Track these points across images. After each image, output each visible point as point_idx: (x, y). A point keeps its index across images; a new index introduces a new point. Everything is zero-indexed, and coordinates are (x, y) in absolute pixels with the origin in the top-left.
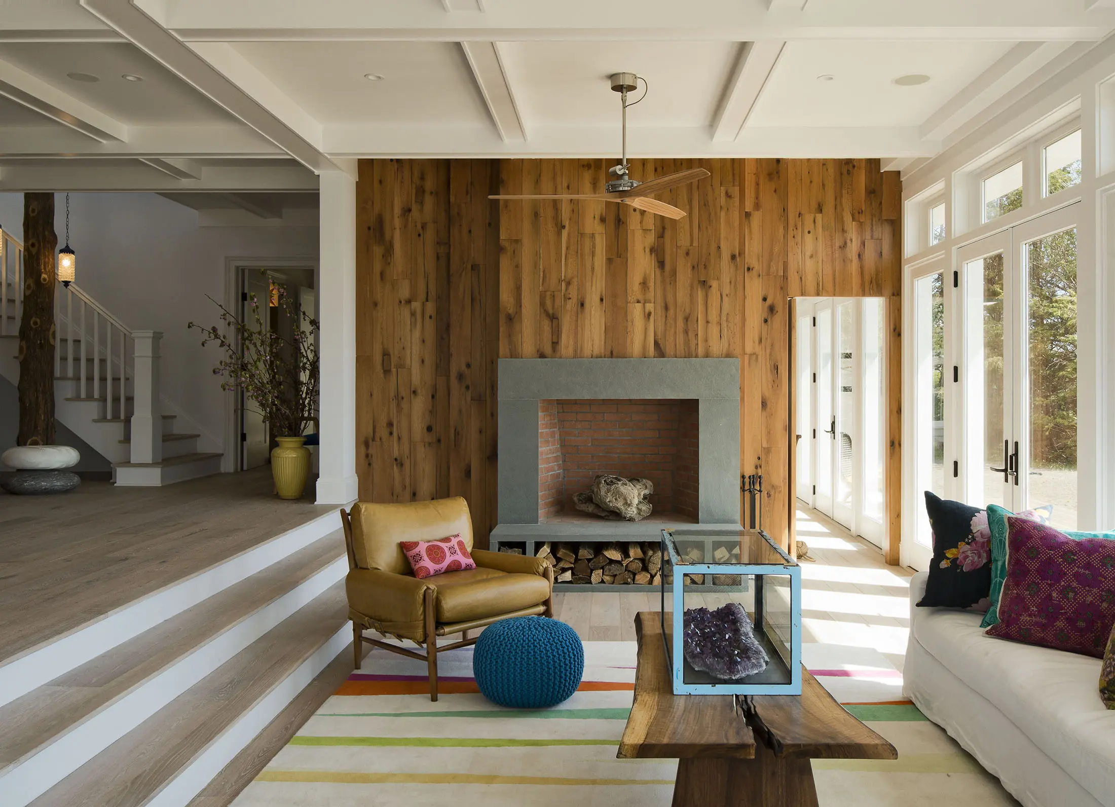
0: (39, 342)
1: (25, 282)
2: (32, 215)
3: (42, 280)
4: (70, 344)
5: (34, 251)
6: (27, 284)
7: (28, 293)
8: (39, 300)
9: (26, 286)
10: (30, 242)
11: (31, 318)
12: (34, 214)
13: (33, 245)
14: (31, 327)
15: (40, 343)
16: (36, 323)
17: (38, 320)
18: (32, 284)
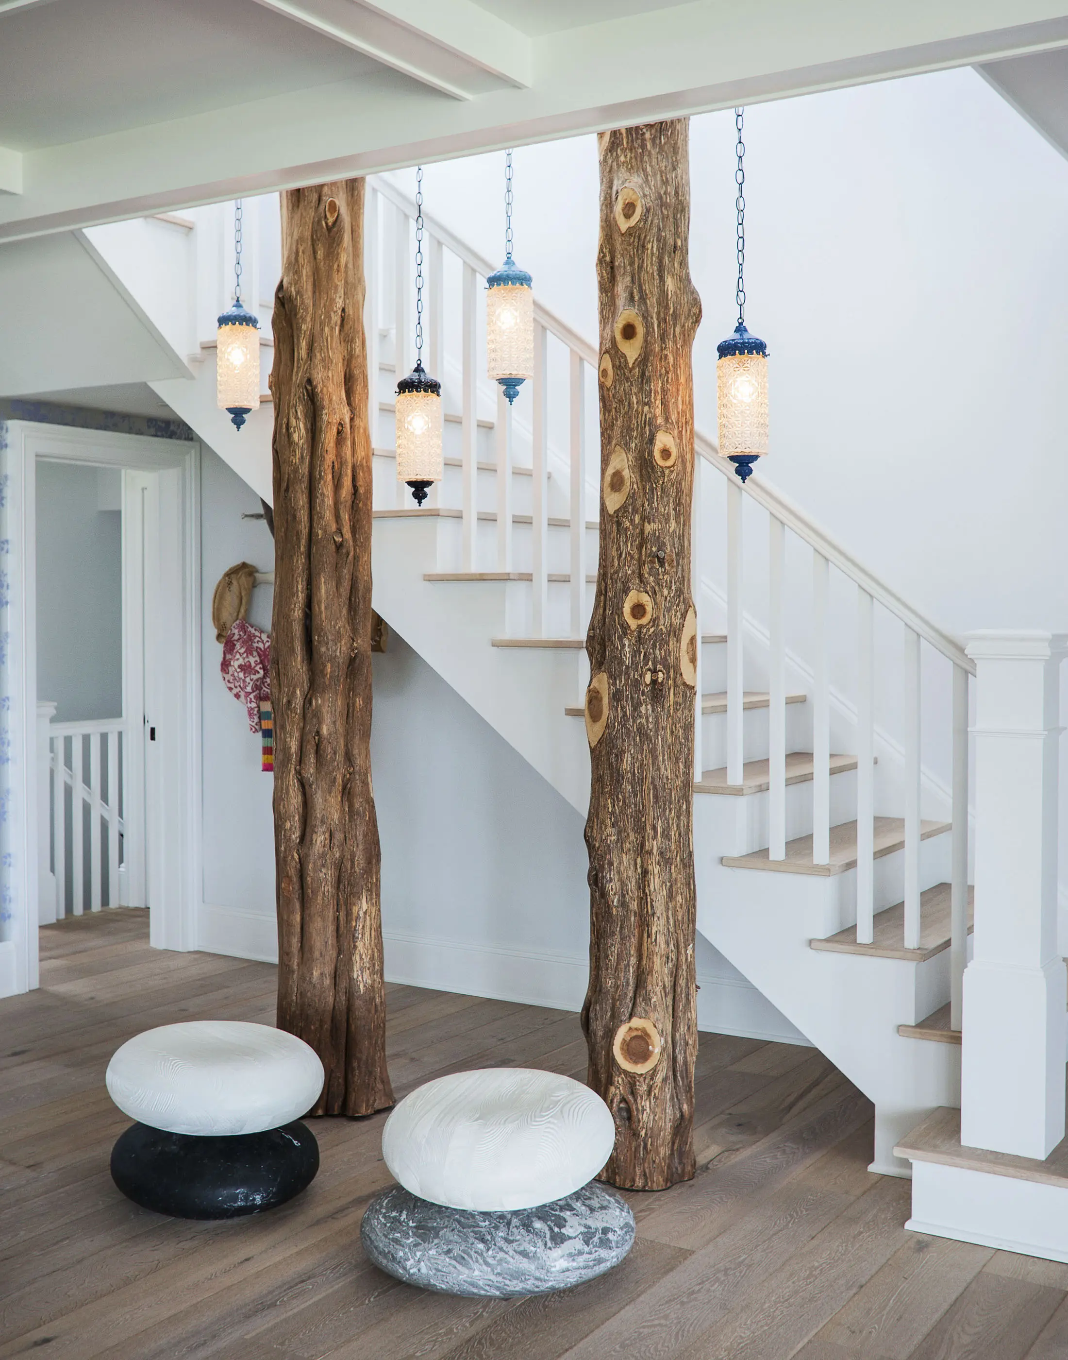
0: (648, 678)
1: (605, 461)
2: (624, 225)
3: (657, 454)
4: (778, 713)
5: (631, 351)
6: (610, 471)
7: (614, 502)
8: (648, 528)
9: (608, 479)
10: (619, 325)
11: (626, 591)
12: (633, 221)
13: (629, 332)
14: (625, 627)
15: (654, 682)
16: (638, 610)
17: (645, 599)
18: (626, 473)
